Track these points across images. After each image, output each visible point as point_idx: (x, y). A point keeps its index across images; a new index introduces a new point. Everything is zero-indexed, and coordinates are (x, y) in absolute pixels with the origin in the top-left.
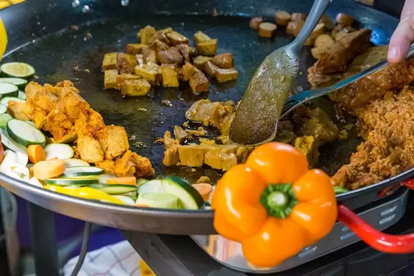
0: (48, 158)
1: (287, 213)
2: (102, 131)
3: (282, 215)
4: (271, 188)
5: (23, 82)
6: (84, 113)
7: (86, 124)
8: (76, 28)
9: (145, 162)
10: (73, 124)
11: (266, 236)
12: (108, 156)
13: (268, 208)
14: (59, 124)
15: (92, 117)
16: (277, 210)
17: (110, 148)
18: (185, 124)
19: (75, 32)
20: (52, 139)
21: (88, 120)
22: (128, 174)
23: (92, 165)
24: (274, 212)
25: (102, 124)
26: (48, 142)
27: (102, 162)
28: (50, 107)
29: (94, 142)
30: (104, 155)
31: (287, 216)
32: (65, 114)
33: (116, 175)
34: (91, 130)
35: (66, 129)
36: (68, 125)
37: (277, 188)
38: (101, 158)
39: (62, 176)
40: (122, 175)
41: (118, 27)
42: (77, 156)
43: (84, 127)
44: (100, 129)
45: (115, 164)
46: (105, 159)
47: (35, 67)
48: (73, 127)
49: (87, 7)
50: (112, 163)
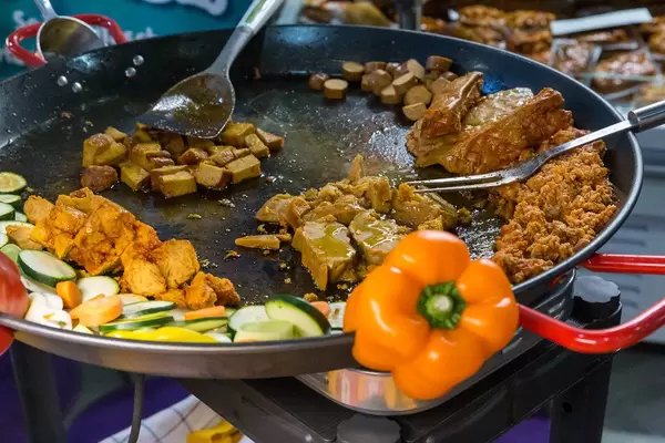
0: (86, 298)
1: (455, 321)
2: (158, 250)
3: (450, 325)
4: (428, 292)
5: (15, 198)
6: (128, 228)
7: (132, 243)
8: (68, 115)
9: (226, 284)
10: (113, 246)
11: (434, 356)
12: (172, 284)
13: (429, 318)
14: (93, 249)
15: (140, 233)
16: (441, 319)
17: (174, 272)
18: (261, 228)
19: (68, 122)
20: (83, 272)
21: (136, 237)
22: (208, 304)
23: (151, 298)
24: (438, 322)
25: (156, 241)
26: (79, 277)
27: (163, 293)
28: (75, 226)
29: (149, 266)
30: (167, 283)
31: (456, 325)
32: (102, 232)
33: (188, 308)
34: (142, 250)
35: (104, 254)
36: (106, 248)
37: (436, 290)
38: (161, 288)
39: (121, 317)
40: (199, 307)
41: (126, 108)
42: (124, 289)
43: (130, 247)
44: (155, 247)
45: (185, 293)
46: (167, 288)
47: (25, 177)
48: (113, 251)
49: (78, 85)
50: (179, 293)
